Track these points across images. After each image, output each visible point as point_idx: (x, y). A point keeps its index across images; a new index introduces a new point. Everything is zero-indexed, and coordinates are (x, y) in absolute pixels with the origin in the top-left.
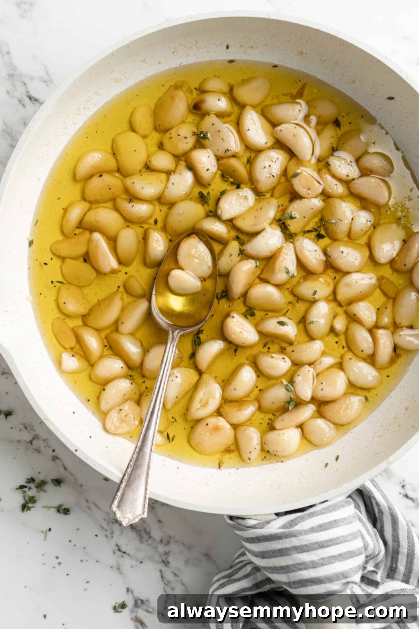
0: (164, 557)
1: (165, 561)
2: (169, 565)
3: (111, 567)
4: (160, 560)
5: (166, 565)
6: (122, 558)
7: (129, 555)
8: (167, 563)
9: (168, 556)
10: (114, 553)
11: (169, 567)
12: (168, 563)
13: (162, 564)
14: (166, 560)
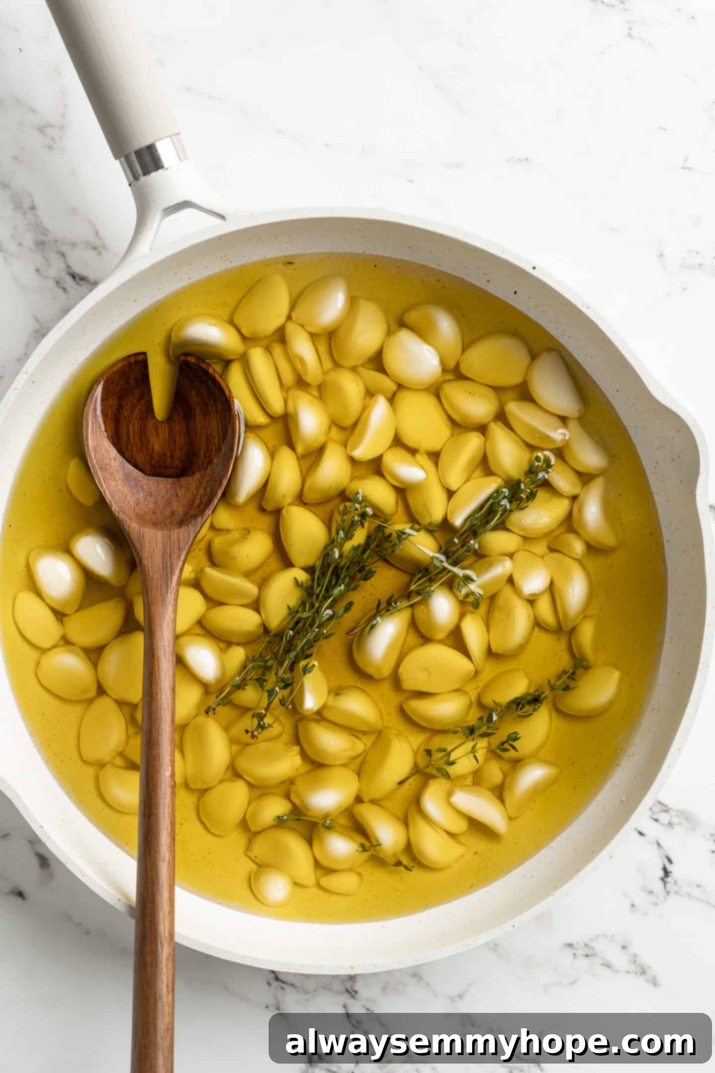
0: (348, 985)
1: (350, 990)
2: (358, 996)
3: (267, 1007)
4: (342, 988)
5: (353, 997)
6: (282, 991)
7: (292, 985)
8: (353, 993)
9: (355, 982)
10: (269, 984)
11: (357, 1000)
12: (356, 992)
13: (346, 995)
14: (352, 989)
